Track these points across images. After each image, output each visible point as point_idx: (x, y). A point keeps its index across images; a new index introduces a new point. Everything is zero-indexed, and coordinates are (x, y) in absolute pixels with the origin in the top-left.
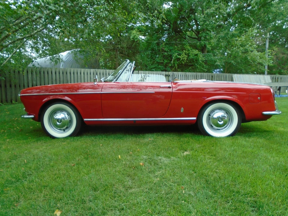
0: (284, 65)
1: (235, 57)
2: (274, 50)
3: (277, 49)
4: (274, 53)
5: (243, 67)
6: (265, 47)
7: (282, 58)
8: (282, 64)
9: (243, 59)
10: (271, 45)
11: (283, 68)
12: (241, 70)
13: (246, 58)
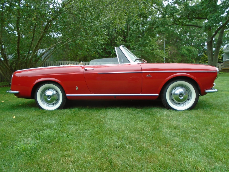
0: (175, 57)
1: (147, 52)
2: (168, 48)
3: (170, 47)
4: (169, 50)
5: (151, 58)
6: (164, 46)
7: (173, 52)
8: (174, 56)
9: (151, 54)
10: (167, 45)
11: (174, 59)
12: (151, 60)
13: (153, 53)
